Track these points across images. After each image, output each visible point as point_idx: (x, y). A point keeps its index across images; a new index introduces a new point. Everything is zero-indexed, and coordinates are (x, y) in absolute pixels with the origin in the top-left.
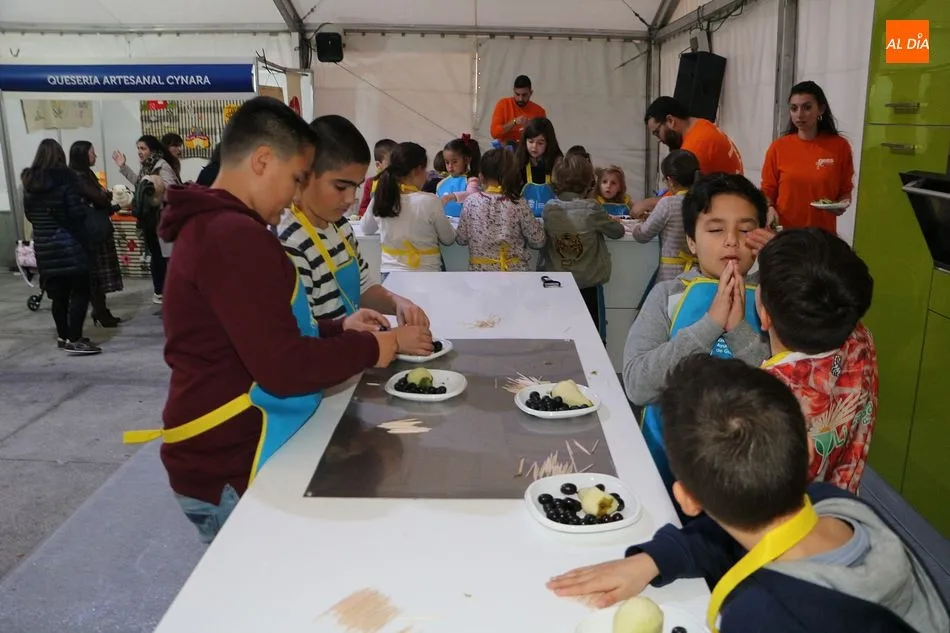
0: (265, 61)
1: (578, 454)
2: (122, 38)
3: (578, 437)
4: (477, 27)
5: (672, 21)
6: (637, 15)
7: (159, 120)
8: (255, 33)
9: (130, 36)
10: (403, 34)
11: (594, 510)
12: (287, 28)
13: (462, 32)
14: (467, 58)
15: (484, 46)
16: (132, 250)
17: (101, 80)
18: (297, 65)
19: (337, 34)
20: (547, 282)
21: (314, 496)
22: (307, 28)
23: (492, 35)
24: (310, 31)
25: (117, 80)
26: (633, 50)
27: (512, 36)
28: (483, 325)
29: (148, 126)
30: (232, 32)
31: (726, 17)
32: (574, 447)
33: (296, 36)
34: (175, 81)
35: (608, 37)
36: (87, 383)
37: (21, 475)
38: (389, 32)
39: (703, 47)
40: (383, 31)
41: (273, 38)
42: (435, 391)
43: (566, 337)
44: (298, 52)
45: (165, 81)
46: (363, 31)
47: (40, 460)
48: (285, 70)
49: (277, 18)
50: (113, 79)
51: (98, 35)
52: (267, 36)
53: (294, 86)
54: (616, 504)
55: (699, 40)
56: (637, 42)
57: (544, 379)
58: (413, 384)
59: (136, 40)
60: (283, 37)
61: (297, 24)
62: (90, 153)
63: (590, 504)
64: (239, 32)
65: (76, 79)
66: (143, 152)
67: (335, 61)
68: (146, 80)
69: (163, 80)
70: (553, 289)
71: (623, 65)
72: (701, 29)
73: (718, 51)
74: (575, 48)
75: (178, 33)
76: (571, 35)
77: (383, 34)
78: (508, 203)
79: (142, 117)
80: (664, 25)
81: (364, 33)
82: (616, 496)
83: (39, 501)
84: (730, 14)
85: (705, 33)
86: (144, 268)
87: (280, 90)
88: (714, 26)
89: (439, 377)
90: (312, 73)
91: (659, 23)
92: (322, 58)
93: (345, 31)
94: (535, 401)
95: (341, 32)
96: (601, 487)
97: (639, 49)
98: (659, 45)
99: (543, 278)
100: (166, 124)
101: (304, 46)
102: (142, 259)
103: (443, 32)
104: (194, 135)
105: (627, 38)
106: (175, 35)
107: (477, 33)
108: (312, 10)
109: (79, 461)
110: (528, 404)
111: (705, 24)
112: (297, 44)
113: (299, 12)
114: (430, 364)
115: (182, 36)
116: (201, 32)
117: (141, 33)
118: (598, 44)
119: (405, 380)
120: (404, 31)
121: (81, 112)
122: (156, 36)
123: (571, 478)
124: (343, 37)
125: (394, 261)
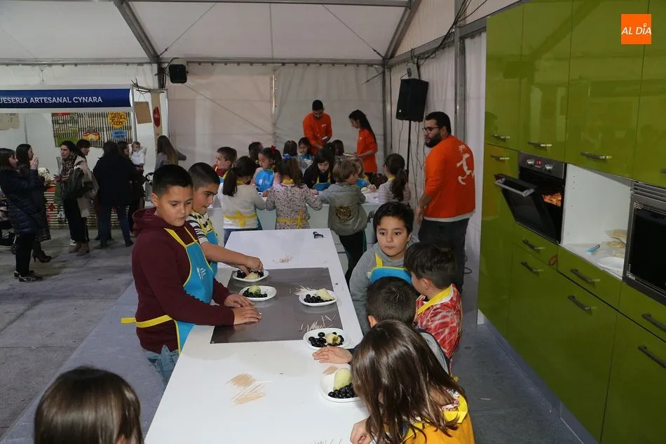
0: (137, 86)
1: (326, 321)
2: (37, 68)
3: (327, 314)
4: (273, 59)
5: (396, 55)
6: (375, 51)
7: (65, 122)
8: (128, 64)
9: (42, 67)
10: (226, 64)
11: (331, 342)
12: (149, 61)
13: (264, 62)
14: (267, 79)
15: (278, 71)
16: (52, 210)
17: (29, 100)
18: (157, 86)
19: (182, 65)
20: (316, 235)
21: (215, 343)
22: (163, 61)
23: (284, 64)
24: (165, 63)
25: (40, 100)
26: (373, 72)
27: (296, 64)
28: (283, 261)
29: (57, 126)
30: (113, 63)
31: (427, 58)
32: (325, 318)
33: (155, 66)
34: (78, 100)
35: (357, 63)
36: (38, 299)
37: (11, 356)
38: (216, 62)
39: (415, 76)
40: (213, 62)
41: (140, 67)
42: (262, 296)
43: (324, 266)
44: (156, 77)
45: (72, 100)
46: (200, 62)
47: (20, 347)
48: (150, 91)
49: (141, 54)
50: (37, 100)
51: (20, 66)
52: (136, 66)
53: (156, 100)
54: (339, 339)
55: (412, 70)
56: (377, 66)
57: (313, 288)
58: (251, 293)
59: (47, 69)
60: (147, 67)
61: (155, 58)
62: (29, 152)
63: (329, 340)
64: (117, 64)
65: (12, 99)
66: (66, 152)
67: (182, 83)
68: (59, 100)
69: (71, 99)
70: (319, 239)
71: (368, 81)
72: (414, 63)
73: (424, 78)
74: (337, 72)
75: (76, 65)
76: (334, 63)
77: (213, 64)
78: (297, 189)
79: (53, 121)
80: (392, 56)
81: (200, 63)
82: (340, 336)
83: (26, 370)
84: (429, 57)
85: (415, 65)
86: (60, 222)
87: (147, 103)
88: (421, 62)
89: (264, 289)
90: (167, 90)
91: (389, 56)
92: (173, 81)
93: (188, 62)
94: (309, 299)
95: (185, 64)
96: (335, 333)
97: (378, 71)
98: (390, 68)
99: (314, 233)
100: (70, 125)
101: (161, 72)
102: (59, 216)
103: (251, 62)
104: (89, 132)
105: (370, 64)
106: (74, 66)
107: (273, 63)
108: (166, 50)
109: (45, 346)
110: (305, 300)
111: (416, 60)
112: (156, 72)
113: (157, 50)
114: (259, 283)
115: (79, 67)
116: (91, 64)
117: (50, 65)
118: (351, 68)
119: (247, 291)
120: (226, 62)
121: (12, 119)
122: (60, 67)
123: (322, 330)
124: (187, 67)
125: (230, 223)
